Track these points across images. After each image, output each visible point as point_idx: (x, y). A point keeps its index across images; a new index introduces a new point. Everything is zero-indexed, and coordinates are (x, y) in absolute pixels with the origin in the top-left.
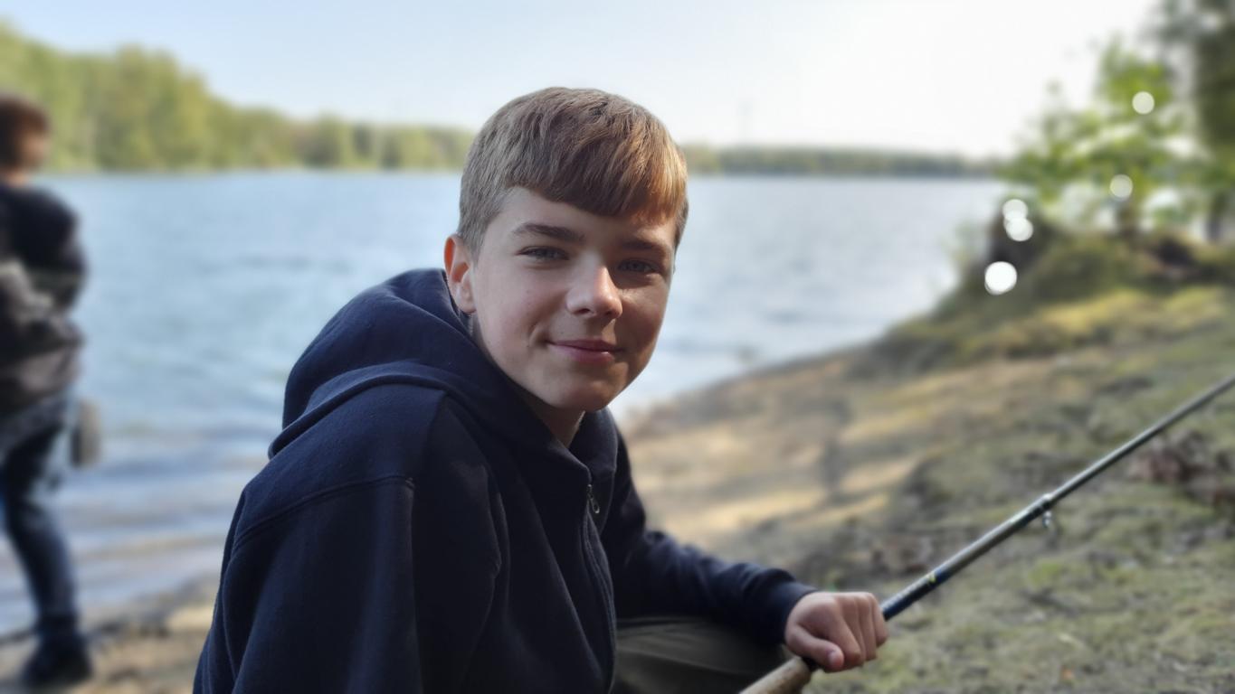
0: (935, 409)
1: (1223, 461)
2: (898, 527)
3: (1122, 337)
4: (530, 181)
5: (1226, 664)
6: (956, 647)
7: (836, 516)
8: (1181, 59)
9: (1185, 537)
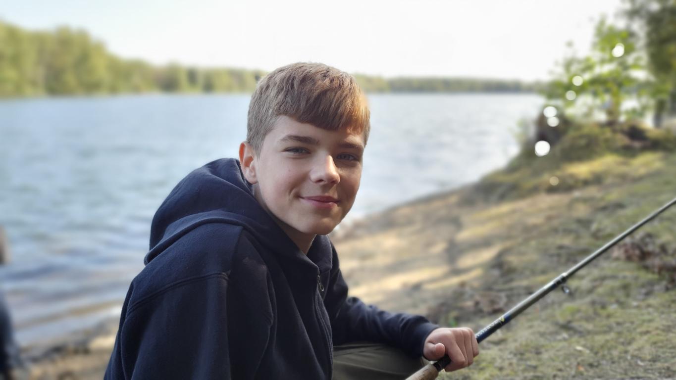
0: (507, 221)
1: (663, 249)
2: (488, 288)
3: (609, 181)
4: (289, 112)
5: (666, 361)
6: (520, 354)
7: (455, 281)
8: (639, 27)
9: (644, 291)
